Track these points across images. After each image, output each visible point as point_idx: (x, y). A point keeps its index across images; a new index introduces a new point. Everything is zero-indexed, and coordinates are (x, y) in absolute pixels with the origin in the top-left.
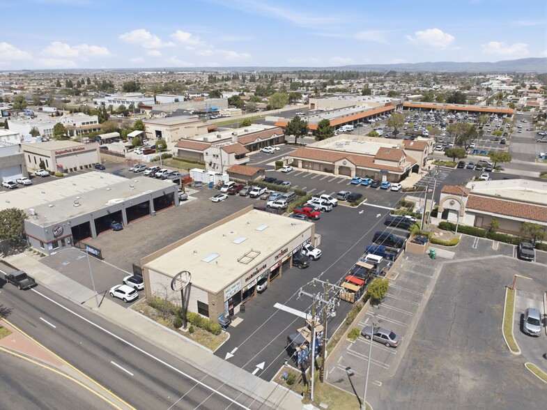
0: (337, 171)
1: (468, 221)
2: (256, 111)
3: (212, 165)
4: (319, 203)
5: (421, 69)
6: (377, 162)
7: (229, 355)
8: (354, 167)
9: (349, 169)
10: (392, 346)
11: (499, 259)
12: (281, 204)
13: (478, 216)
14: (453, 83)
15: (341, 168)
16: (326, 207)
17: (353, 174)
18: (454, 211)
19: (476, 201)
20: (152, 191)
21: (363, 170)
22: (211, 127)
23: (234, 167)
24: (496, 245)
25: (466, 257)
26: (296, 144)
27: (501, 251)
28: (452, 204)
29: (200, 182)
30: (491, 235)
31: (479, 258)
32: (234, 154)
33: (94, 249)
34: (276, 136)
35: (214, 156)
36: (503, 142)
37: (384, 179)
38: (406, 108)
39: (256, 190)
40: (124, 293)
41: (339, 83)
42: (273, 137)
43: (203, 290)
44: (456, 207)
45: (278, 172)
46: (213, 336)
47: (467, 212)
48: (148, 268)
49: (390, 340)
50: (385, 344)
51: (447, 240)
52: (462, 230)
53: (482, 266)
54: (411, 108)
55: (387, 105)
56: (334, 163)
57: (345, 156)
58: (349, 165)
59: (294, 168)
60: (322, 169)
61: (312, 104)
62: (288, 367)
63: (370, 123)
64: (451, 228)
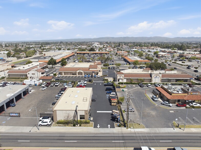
0: (77, 74)
1: (125, 81)
2: (21, 58)
3: (32, 78)
4: (82, 84)
5: (71, 41)
6: (90, 69)
7: (98, 127)
8: (83, 72)
9: (82, 73)
10: (133, 111)
11: (137, 88)
12: (71, 86)
13: (127, 79)
14: (84, 45)
15: (79, 73)
16: (85, 84)
17: (83, 74)
18: (121, 79)
19: (126, 75)
20: (21, 89)
21: (86, 72)
22: (13, 65)
23: (42, 77)
24: (134, 85)
25: (130, 90)
26: (52, 68)
27: (136, 86)
28: (120, 77)
29: (31, 85)
30: (132, 83)
31: (133, 89)
32: (41, 72)
33: (16, 113)
34: (45, 66)
35: (32, 74)
36: (113, 61)
37: (94, 74)
38: (77, 54)
39: (57, 83)
40: (47, 122)
41: (45, 46)
42: (44, 66)
43: (82, 110)
44: (121, 78)
45: (56, 77)
46: (88, 124)
47: (125, 79)
48: (56, 110)
49: (133, 110)
50: (132, 112)
51: (123, 87)
52: (125, 83)
53: (135, 91)
54: (79, 54)
55: (72, 53)
56: (76, 71)
57: (79, 69)
58: (81, 71)
59: (61, 75)
60: (71, 74)
61: (44, 54)
62: (116, 124)
63: (70, 59)
64: (122, 83)
